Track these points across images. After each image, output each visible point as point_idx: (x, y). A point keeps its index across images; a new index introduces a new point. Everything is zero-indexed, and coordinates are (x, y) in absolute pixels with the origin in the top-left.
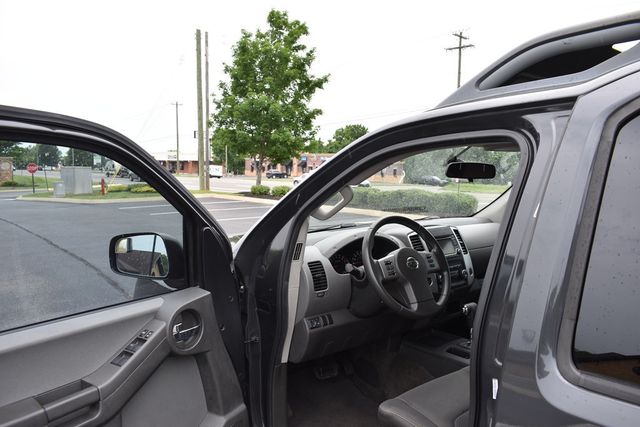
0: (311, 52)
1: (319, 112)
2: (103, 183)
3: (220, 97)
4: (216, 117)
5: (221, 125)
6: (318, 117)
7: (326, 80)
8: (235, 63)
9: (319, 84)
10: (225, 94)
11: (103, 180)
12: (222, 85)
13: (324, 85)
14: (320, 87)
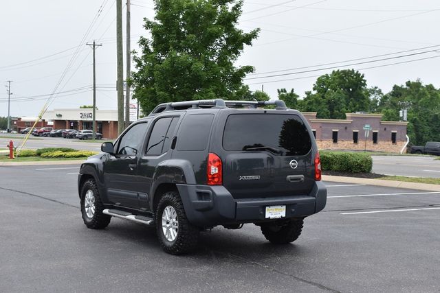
0: (238, 6)
1: (249, 69)
2: (11, 146)
3: (140, 54)
4: (136, 75)
5: (141, 85)
6: (248, 75)
7: (254, 35)
8: (157, 18)
9: (248, 39)
10: (146, 50)
11: (11, 143)
12: (143, 42)
13: (253, 41)
14: (249, 43)
